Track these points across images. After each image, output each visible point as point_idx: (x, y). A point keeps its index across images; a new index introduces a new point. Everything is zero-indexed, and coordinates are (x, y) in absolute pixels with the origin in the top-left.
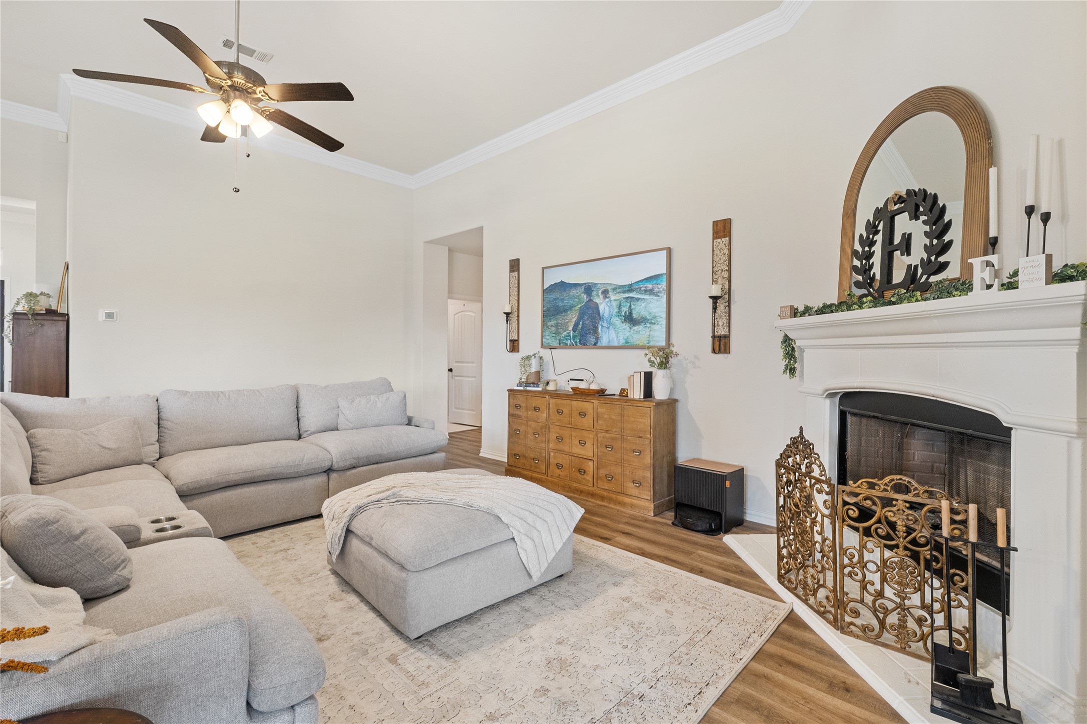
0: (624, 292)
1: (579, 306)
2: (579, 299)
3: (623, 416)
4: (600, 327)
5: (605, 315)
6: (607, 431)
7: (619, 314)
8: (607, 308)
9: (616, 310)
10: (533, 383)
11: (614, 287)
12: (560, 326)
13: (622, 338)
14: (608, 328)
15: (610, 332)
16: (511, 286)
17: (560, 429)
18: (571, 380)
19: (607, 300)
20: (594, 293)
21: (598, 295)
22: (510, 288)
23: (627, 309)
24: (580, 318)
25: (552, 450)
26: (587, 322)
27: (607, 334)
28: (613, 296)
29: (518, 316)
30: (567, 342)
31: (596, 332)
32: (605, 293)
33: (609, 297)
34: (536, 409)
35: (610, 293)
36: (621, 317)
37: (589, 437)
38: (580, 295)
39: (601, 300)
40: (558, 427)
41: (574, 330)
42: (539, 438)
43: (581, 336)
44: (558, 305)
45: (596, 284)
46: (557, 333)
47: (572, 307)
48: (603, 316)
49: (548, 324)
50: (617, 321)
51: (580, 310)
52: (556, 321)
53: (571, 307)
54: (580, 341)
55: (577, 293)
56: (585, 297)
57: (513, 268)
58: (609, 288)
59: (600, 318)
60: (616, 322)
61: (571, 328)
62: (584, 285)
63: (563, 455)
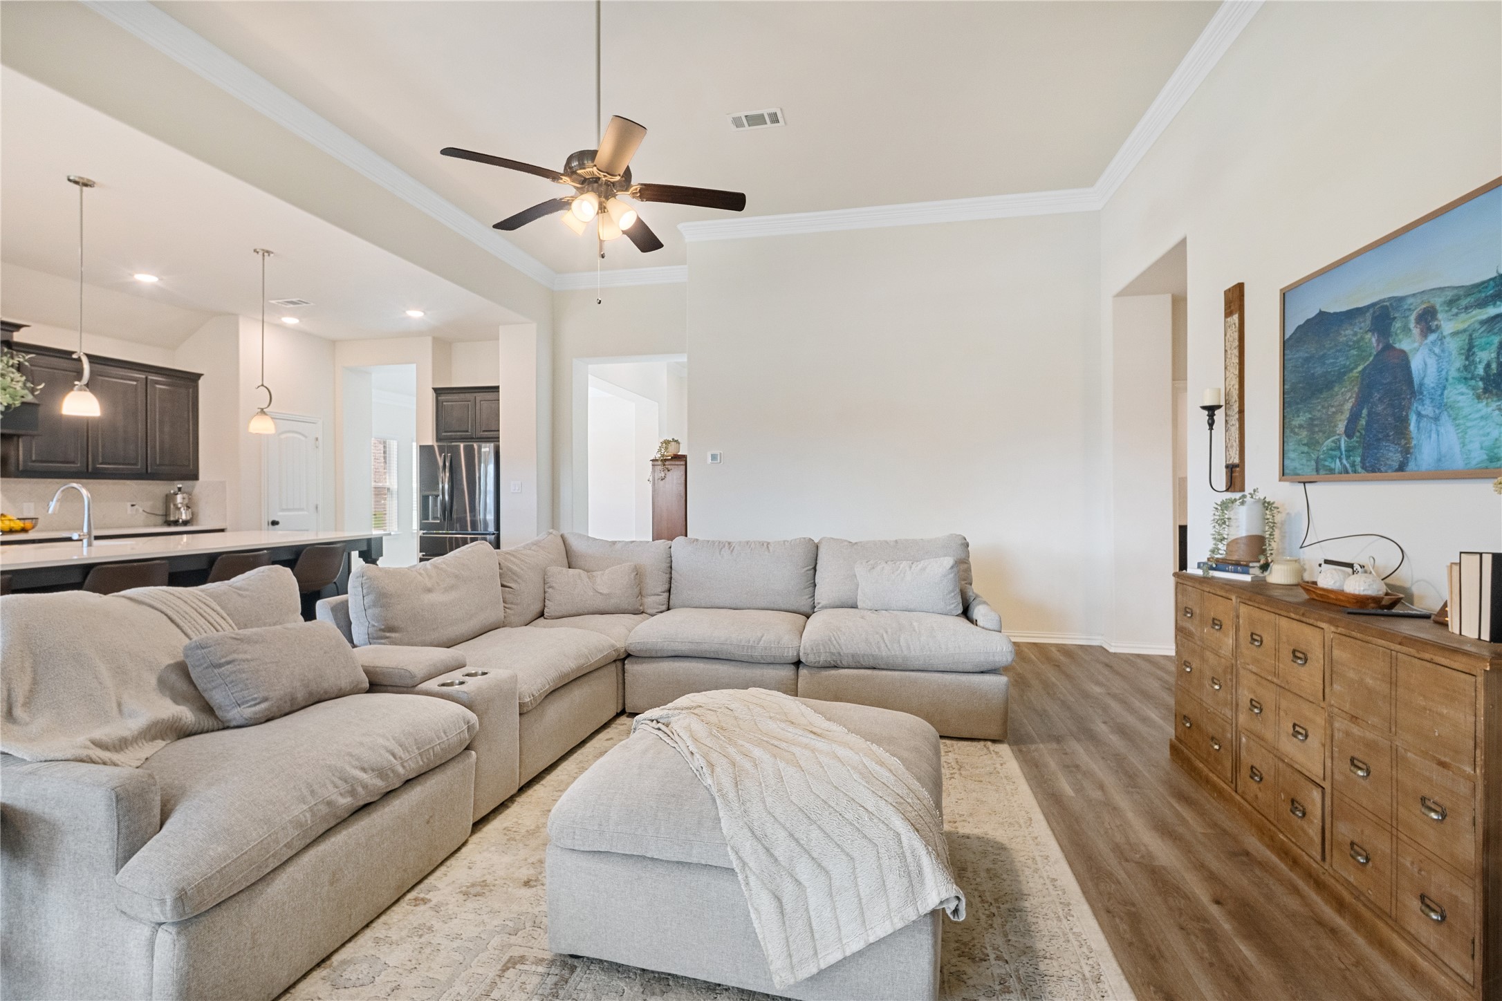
0: (1482, 304)
1: (1360, 368)
2: (1359, 348)
3: (1393, 683)
4: (1413, 419)
5: (1427, 381)
6: (1354, 719)
7: (1467, 374)
8: (1432, 362)
9: (1459, 362)
10: (1237, 564)
11: (1449, 295)
12: (1316, 425)
13: (1476, 445)
14: (1436, 419)
15: (1442, 430)
16: (1228, 349)
17: (1259, 684)
18: (1327, 562)
19: (1432, 337)
20: (1398, 325)
21: (1406, 329)
22: (1226, 351)
23: (1494, 355)
24: (1362, 400)
25: (1246, 732)
26: (1380, 408)
27: (1434, 436)
28: (1448, 325)
29: (1241, 412)
30: (1332, 466)
31: (1402, 433)
32: (1427, 319)
33: (1438, 327)
34: (1216, 623)
35: (1440, 316)
36: (1473, 383)
37: (1316, 722)
38: (1362, 338)
39: (1414, 342)
40: (1254, 677)
41: (1349, 433)
42: (1221, 694)
43: (1364, 448)
44: (1313, 374)
45: (1401, 299)
46: (1312, 444)
47: (1345, 374)
48: (1421, 385)
49: (1294, 423)
50: (1461, 396)
51: (1363, 380)
52: (1310, 413)
53: (1341, 375)
54: (1363, 461)
55: (1355, 334)
56: (1372, 340)
57: (1230, 307)
58: (1438, 302)
59: (1413, 393)
60: (1460, 398)
61: (1341, 427)
62: (1371, 311)
63: (1263, 750)
